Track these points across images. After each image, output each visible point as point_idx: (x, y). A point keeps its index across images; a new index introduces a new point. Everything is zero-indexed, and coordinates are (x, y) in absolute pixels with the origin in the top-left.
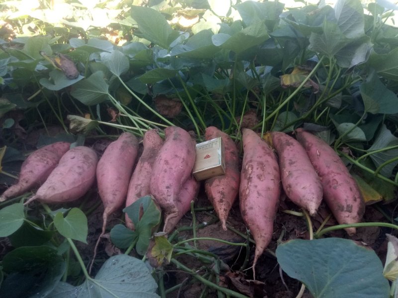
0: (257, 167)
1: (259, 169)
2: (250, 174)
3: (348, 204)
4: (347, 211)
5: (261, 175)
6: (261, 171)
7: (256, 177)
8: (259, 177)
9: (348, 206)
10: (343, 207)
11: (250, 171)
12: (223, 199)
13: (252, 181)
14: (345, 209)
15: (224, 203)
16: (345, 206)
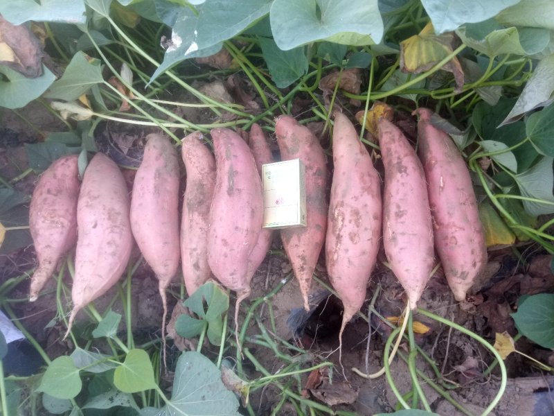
0: (350, 218)
1: (353, 222)
2: (340, 230)
3: (464, 270)
4: (460, 277)
5: (355, 235)
6: (355, 226)
7: (348, 237)
8: (352, 237)
9: (463, 273)
10: (457, 272)
11: (340, 223)
12: (305, 266)
13: (342, 242)
14: (459, 275)
15: (305, 272)
16: (460, 272)
